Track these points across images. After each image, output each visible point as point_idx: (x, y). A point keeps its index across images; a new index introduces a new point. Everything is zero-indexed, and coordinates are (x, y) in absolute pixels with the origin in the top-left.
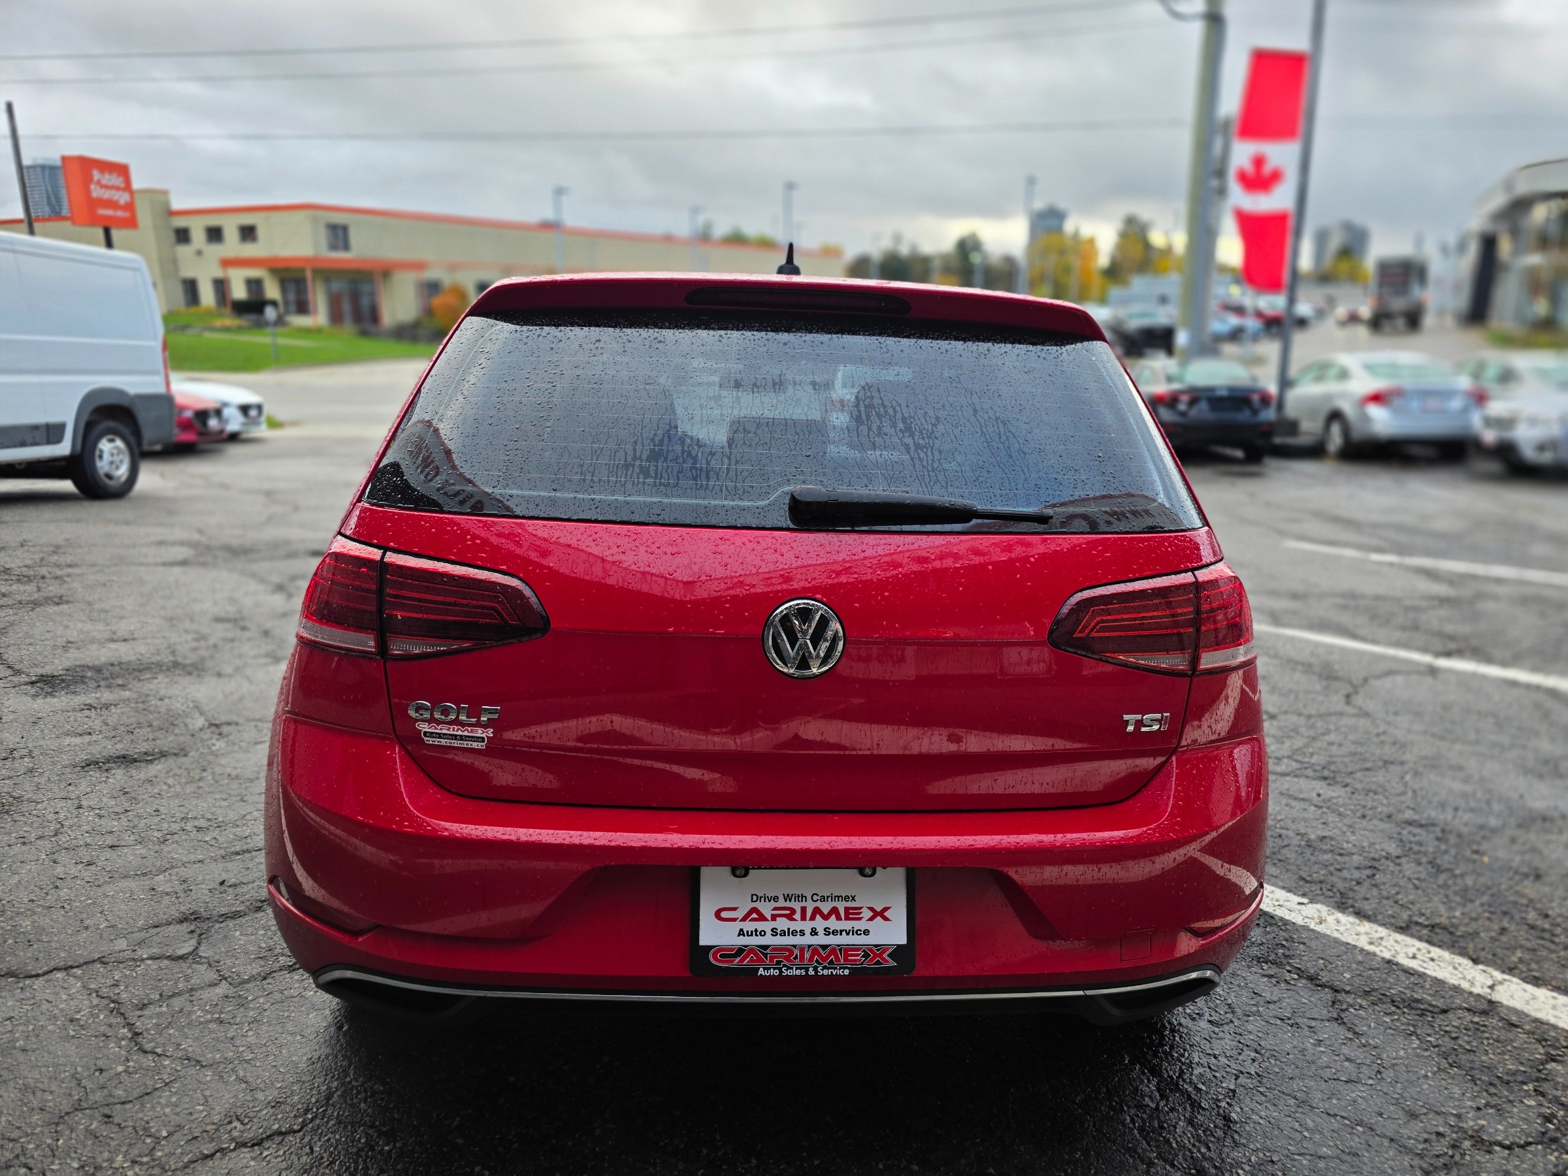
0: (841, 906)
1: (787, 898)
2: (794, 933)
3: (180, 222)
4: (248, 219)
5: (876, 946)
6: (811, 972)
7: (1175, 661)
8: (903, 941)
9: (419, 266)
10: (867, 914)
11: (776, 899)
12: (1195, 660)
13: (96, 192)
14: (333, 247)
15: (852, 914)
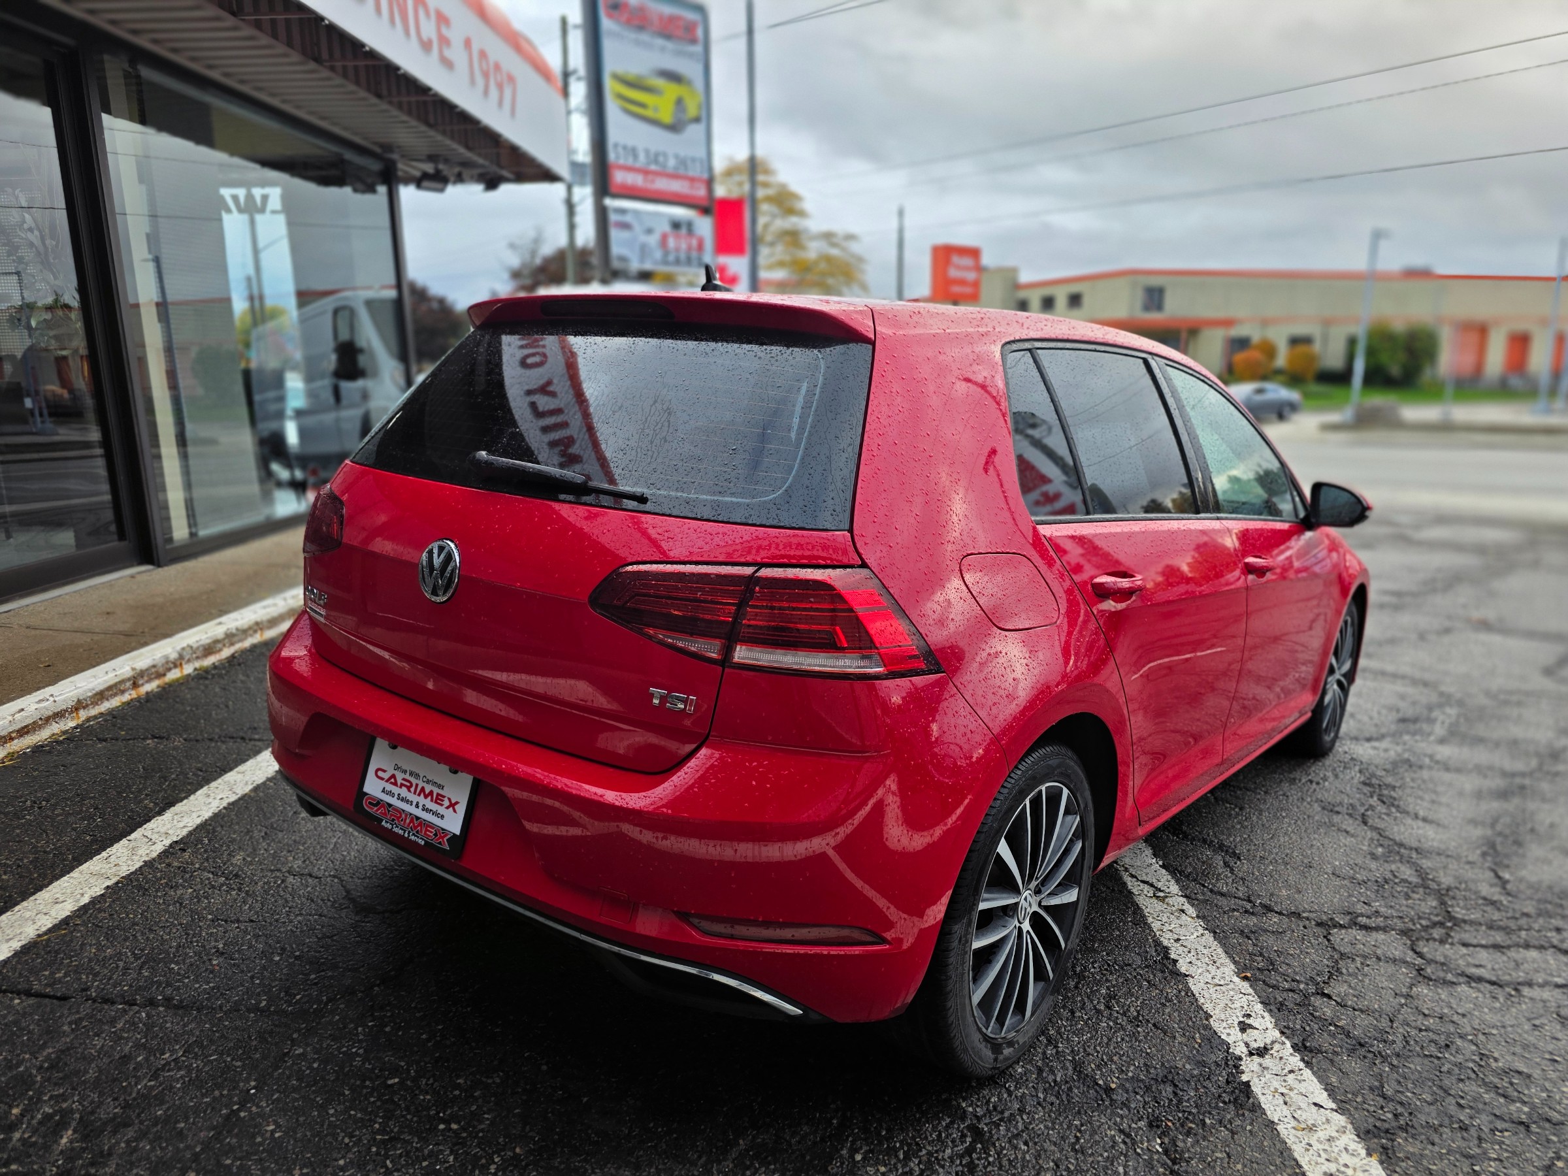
0: (436, 790)
1: (411, 774)
2: (407, 801)
3: (1022, 294)
4: (1075, 288)
5: (443, 829)
6: (406, 835)
7: (711, 649)
8: (458, 832)
9: (1228, 323)
10: (446, 803)
11: (405, 772)
12: (728, 651)
13: (953, 273)
14: (1147, 308)
15: (439, 799)
